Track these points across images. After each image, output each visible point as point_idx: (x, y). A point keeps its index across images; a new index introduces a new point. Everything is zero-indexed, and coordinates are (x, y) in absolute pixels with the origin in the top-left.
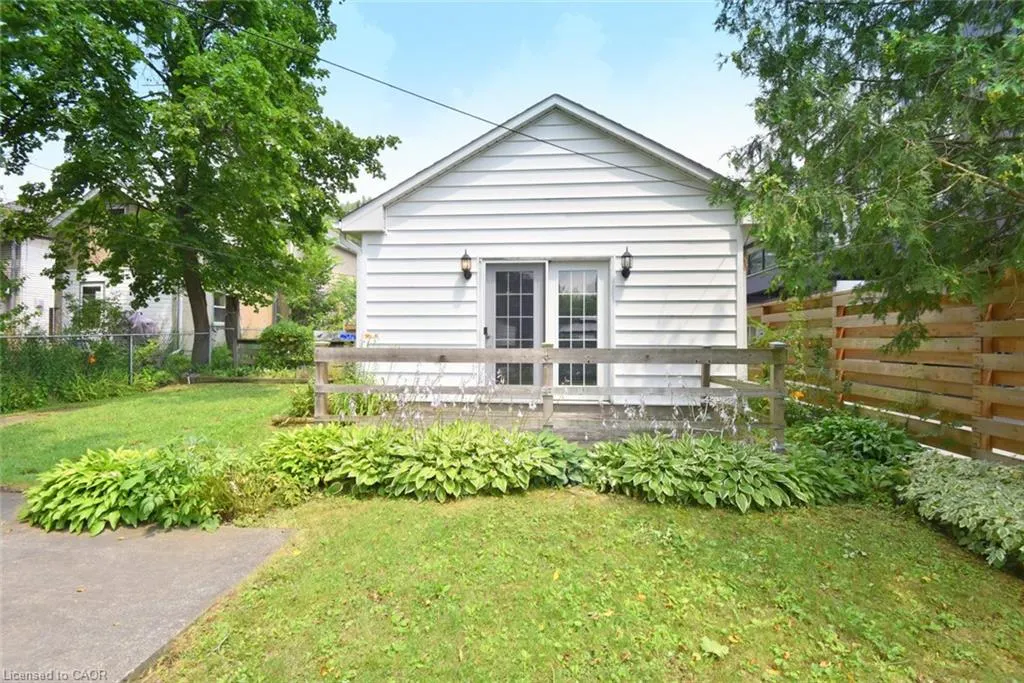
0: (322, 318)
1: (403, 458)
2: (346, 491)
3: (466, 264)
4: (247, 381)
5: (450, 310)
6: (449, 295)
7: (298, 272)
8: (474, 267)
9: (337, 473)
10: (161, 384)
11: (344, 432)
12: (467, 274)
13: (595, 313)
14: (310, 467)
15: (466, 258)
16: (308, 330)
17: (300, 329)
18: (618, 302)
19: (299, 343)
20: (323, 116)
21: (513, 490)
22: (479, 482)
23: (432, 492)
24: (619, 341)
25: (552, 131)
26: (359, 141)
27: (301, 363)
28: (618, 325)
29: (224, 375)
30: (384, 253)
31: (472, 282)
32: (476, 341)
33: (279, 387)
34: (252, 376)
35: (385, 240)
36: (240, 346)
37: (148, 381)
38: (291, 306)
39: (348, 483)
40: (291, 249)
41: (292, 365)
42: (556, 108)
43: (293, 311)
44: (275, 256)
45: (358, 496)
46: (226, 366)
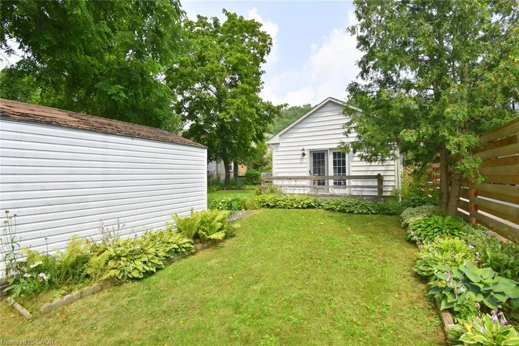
0: (264, 168)
1: (279, 200)
2: (268, 207)
3: (303, 152)
4: (242, 189)
5: (299, 166)
6: (298, 161)
7: (256, 152)
8: (306, 152)
9: (266, 203)
10: (218, 190)
11: (267, 196)
12: (304, 154)
13: (345, 165)
14: (261, 202)
15: (303, 150)
16: (258, 172)
17: (257, 172)
18: (352, 161)
19: (257, 177)
20: (263, 101)
21: (303, 208)
22: (295, 206)
23: (284, 207)
24: (352, 174)
25: (330, 108)
26: (274, 107)
27: (257, 184)
28: (352, 169)
29: (235, 187)
30: (280, 149)
31: (305, 157)
32: (307, 174)
33: (251, 191)
34: (243, 188)
35: (280, 146)
36: (238, 178)
37: (215, 189)
38: (253, 164)
39: (268, 205)
40: (253, 145)
41: (255, 184)
42: (330, 101)
43: (254, 165)
44: (248, 147)
45: (271, 208)
46: (235, 184)
